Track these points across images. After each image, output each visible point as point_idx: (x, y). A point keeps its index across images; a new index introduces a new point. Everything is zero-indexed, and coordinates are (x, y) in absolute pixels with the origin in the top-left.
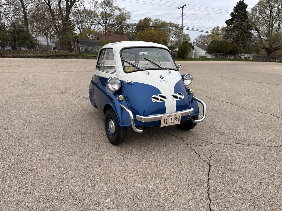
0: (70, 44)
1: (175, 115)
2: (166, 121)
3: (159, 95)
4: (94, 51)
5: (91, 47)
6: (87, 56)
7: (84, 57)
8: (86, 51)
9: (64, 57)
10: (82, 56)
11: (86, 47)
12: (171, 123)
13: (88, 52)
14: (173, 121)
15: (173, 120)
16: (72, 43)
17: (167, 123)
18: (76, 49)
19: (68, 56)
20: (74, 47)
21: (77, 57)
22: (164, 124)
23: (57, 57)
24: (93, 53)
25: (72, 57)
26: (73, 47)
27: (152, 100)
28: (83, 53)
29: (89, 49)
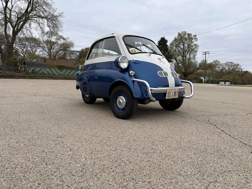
0: (16, 65)
1: (175, 89)
2: (169, 93)
3: (162, 71)
4: (41, 72)
5: (38, 69)
6: (35, 76)
7: (32, 77)
8: (33, 72)
9: (10, 77)
10: (30, 76)
11: (33, 68)
12: (172, 96)
13: (35, 73)
14: (173, 95)
15: (174, 93)
16: (19, 64)
17: (170, 96)
18: (23, 70)
19: (15, 76)
20: (21, 68)
21: (24, 77)
22: (168, 96)
23: (2, 77)
24: (40, 74)
25: (19, 77)
26: (19, 68)
27: (159, 75)
28: (31, 73)
29: (36, 71)
